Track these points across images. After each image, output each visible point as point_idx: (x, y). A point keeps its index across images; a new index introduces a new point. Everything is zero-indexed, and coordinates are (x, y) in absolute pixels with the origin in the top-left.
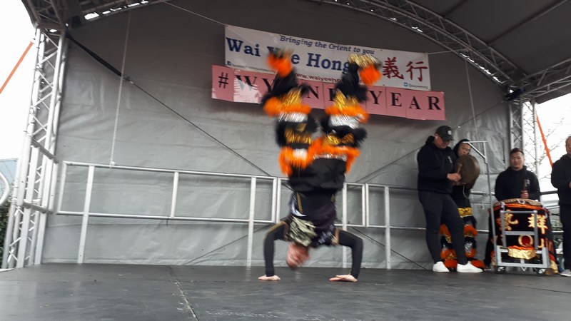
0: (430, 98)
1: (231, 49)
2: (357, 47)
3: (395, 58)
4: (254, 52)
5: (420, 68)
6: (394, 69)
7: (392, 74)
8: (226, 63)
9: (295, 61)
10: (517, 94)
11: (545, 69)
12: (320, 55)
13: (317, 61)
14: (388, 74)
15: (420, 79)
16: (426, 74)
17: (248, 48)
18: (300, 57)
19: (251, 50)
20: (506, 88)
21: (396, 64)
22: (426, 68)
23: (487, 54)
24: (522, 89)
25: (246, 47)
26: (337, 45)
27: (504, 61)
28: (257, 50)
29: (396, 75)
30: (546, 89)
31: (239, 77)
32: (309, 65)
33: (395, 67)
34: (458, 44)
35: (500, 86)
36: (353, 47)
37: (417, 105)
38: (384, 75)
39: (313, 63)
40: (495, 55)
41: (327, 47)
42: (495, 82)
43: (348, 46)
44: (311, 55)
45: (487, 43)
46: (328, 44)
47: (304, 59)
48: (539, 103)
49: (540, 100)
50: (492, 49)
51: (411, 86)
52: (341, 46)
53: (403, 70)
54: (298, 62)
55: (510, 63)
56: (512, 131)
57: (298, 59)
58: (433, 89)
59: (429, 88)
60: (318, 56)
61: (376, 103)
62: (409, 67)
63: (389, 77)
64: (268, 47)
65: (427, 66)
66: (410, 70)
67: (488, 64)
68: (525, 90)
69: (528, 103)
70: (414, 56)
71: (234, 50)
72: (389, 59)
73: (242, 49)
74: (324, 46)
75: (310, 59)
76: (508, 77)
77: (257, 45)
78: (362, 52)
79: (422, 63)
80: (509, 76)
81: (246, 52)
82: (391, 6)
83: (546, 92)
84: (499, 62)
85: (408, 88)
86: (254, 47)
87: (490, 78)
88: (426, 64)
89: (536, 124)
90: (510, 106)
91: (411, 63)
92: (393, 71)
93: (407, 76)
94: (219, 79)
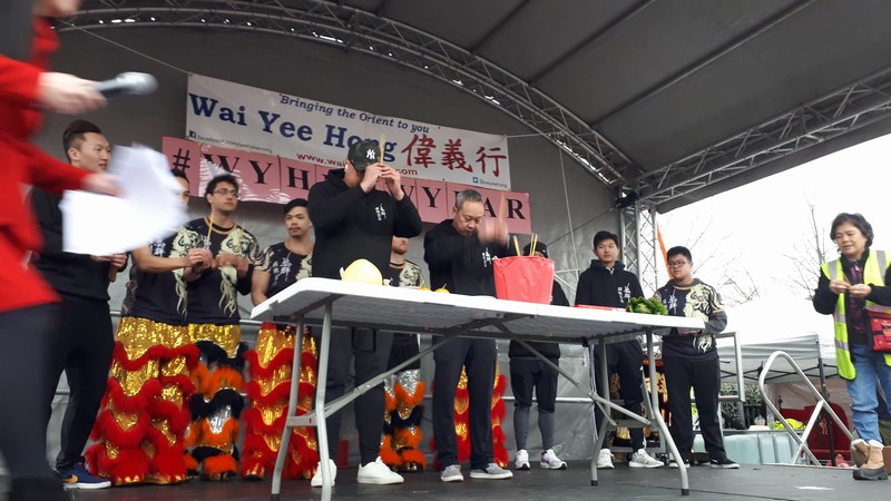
0: (510, 202)
1: (197, 112)
2: (404, 121)
3: (459, 141)
4: (236, 118)
5: (496, 157)
6: (458, 156)
7: (455, 164)
8: (188, 134)
9: (305, 135)
10: (632, 198)
11: (667, 164)
12: (345, 130)
13: (341, 137)
14: (450, 163)
15: (496, 173)
16: (504, 165)
17: (227, 112)
18: (313, 130)
19: (231, 114)
20: (616, 189)
21: (461, 149)
22: (504, 157)
23: (590, 140)
24: (637, 191)
25: (223, 110)
26: (372, 116)
27: (612, 150)
28: (242, 116)
29: (462, 166)
30: (669, 193)
31: (209, 157)
32: (328, 142)
33: (461, 154)
34: (550, 125)
35: (608, 187)
36: (396, 120)
37: (491, 210)
38: (444, 164)
39: (335, 141)
40: (600, 142)
41: (357, 117)
42: (601, 182)
43: (389, 119)
44: (330, 128)
45: (590, 125)
46: (358, 113)
47: (320, 134)
48: (661, 213)
49: (663, 209)
50: (597, 134)
51: (482, 182)
52: (377, 117)
53: (471, 159)
54: (309, 138)
55: (621, 154)
56: (624, 251)
57: (310, 132)
58: (514, 189)
59: (509, 187)
60: (343, 130)
61: (432, 205)
62: (480, 155)
63: (451, 168)
64: (260, 112)
65: (507, 155)
66: (481, 159)
67: (591, 156)
68: (641, 194)
69: (646, 212)
70: (488, 140)
71: (203, 113)
72: (451, 141)
73: (216, 112)
74: (352, 115)
75: (330, 135)
76: (619, 175)
77: (242, 108)
78: (410, 128)
79: (498, 149)
80: (621, 173)
81: (222, 117)
82: (453, 62)
83: (668, 198)
84: (606, 152)
85: (479, 185)
86: (236, 111)
87: (594, 175)
88: (504, 151)
89: (657, 241)
90: (622, 216)
91: (482, 149)
92: (458, 160)
93: (477, 167)
94: (175, 160)
